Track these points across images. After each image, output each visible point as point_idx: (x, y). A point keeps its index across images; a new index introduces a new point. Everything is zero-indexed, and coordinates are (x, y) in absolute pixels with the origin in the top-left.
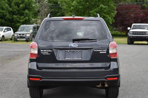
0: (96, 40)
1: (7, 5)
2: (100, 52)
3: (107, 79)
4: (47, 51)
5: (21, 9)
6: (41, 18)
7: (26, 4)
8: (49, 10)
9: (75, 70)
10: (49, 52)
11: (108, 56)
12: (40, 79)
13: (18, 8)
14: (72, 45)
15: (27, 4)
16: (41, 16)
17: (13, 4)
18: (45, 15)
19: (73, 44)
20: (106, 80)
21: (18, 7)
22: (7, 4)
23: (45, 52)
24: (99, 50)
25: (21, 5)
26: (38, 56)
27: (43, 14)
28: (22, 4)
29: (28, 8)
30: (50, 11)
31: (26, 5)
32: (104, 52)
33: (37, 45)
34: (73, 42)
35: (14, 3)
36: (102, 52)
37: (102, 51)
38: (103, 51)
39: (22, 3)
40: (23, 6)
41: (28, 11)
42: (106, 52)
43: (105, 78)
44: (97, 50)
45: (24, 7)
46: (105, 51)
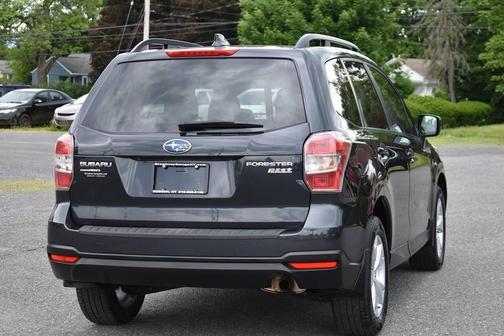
0: (262, 126)
1: (297, 15)
2: (269, 171)
3: (293, 265)
4: (98, 164)
5: (343, 25)
6: (432, 55)
7: (363, 10)
8: (461, 26)
10: (103, 169)
11: (301, 182)
12: (74, 258)
13: (333, 24)
14: (173, 145)
15: (366, 8)
16: (432, 48)
17: (316, 11)
18: (447, 43)
19: (176, 142)
20: (287, 270)
21: (336, 19)
22: (300, 10)
23: (92, 170)
24: (265, 164)
25: (345, 14)
26: (74, 182)
27: (439, 40)
28: (347, 10)
29: (370, 23)
30: (465, 31)
31: (360, 13)
32: (283, 171)
33: (72, 145)
34: (183, 135)
35: (321, 8)
36: (278, 171)
37: (276, 167)
38: (281, 167)
39: (346, 8)
40: (351, 15)
41: (366, 33)
42: (289, 170)
43: (286, 263)
44: (259, 164)
45: (353, 19)
46: (287, 167)
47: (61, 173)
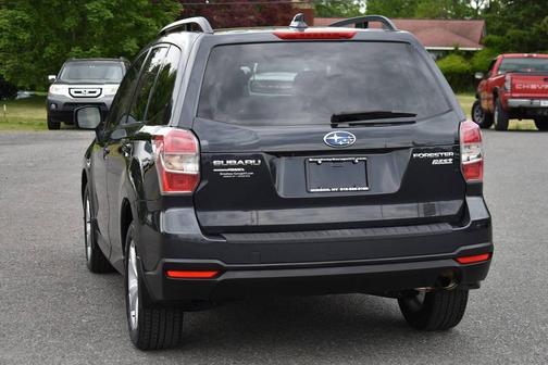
0: (414, 115)
3: (461, 259)
4: (240, 162)
9: (347, 231)
10: (248, 168)
12: (214, 273)
14: (336, 138)
19: (338, 135)
20: (457, 265)
23: (232, 169)
24: (430, 155)
26: (203, 184)
32: (446, 161)
33: (196, 142)
34: (334, 126)
36: (441, 162)
37: (440, 158)
38: (444, 157)
42: (451, 160)
43: (456, 258)
44: (424, 155)
46: (448, 158)
47: (173, 175)
